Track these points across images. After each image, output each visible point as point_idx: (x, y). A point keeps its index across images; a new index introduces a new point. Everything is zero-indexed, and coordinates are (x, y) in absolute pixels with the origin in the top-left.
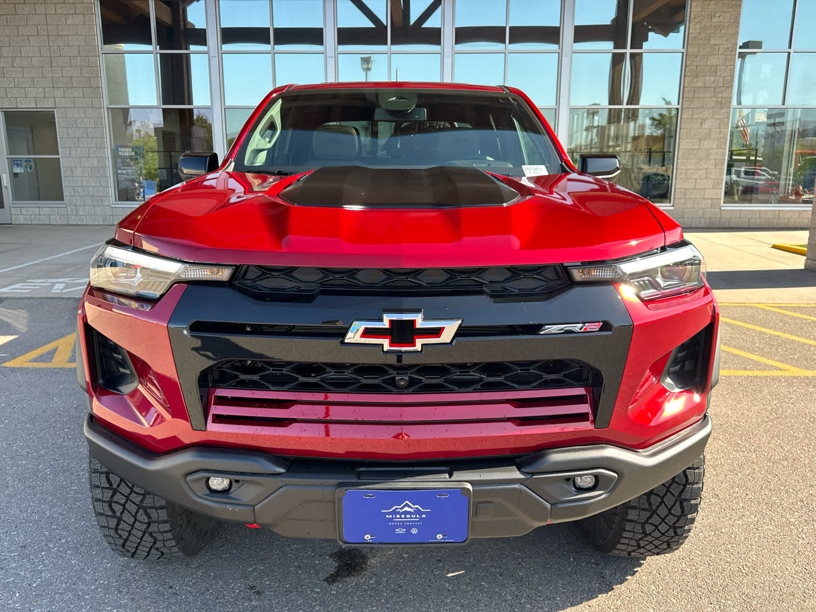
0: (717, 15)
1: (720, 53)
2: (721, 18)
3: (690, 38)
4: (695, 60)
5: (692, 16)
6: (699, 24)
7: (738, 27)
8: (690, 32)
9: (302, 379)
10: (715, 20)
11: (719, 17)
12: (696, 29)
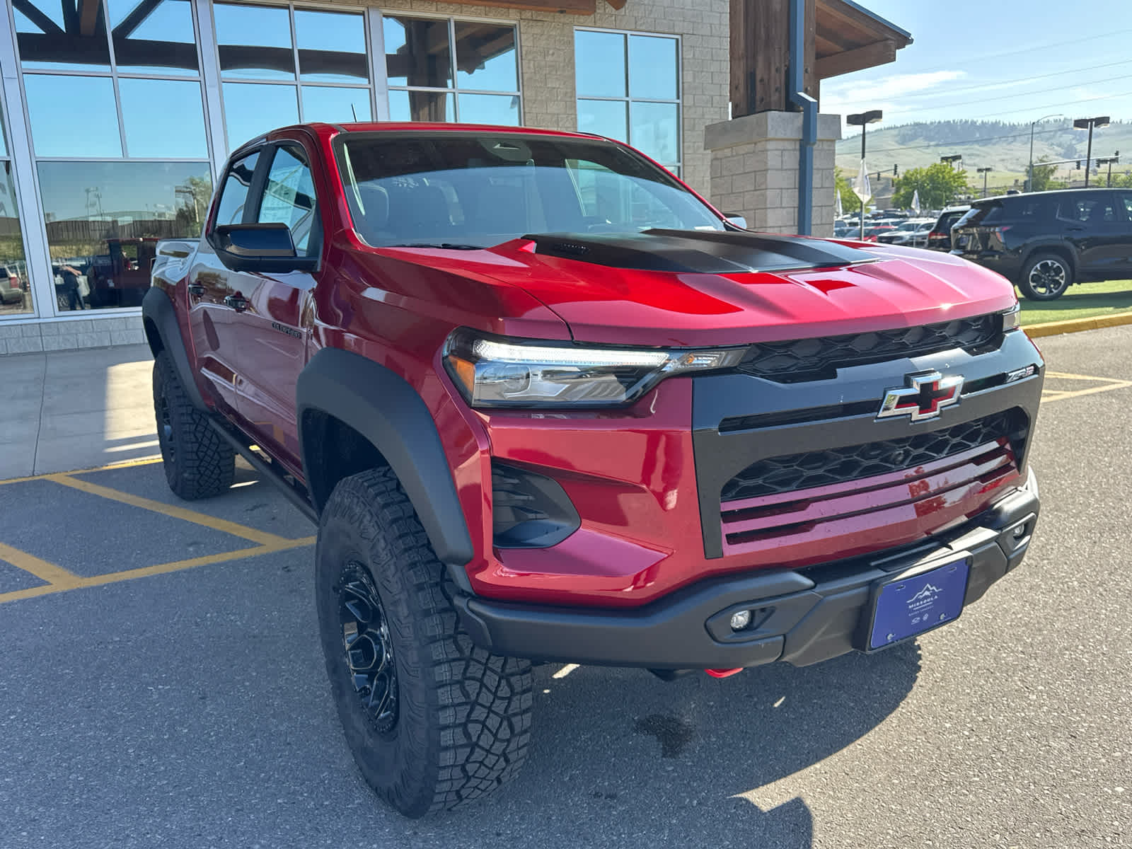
0: (551, 52)
1: (559, 98)
2: (555, 55)
3: (525, 79)
4: (534, 106)
5: (524, 52)
6: (532, 62)
7: (573, 68)
8: (524, 71)
9: (808, 473)
10: (549, 58)
11: (553, 54)
12: (529, 68)
